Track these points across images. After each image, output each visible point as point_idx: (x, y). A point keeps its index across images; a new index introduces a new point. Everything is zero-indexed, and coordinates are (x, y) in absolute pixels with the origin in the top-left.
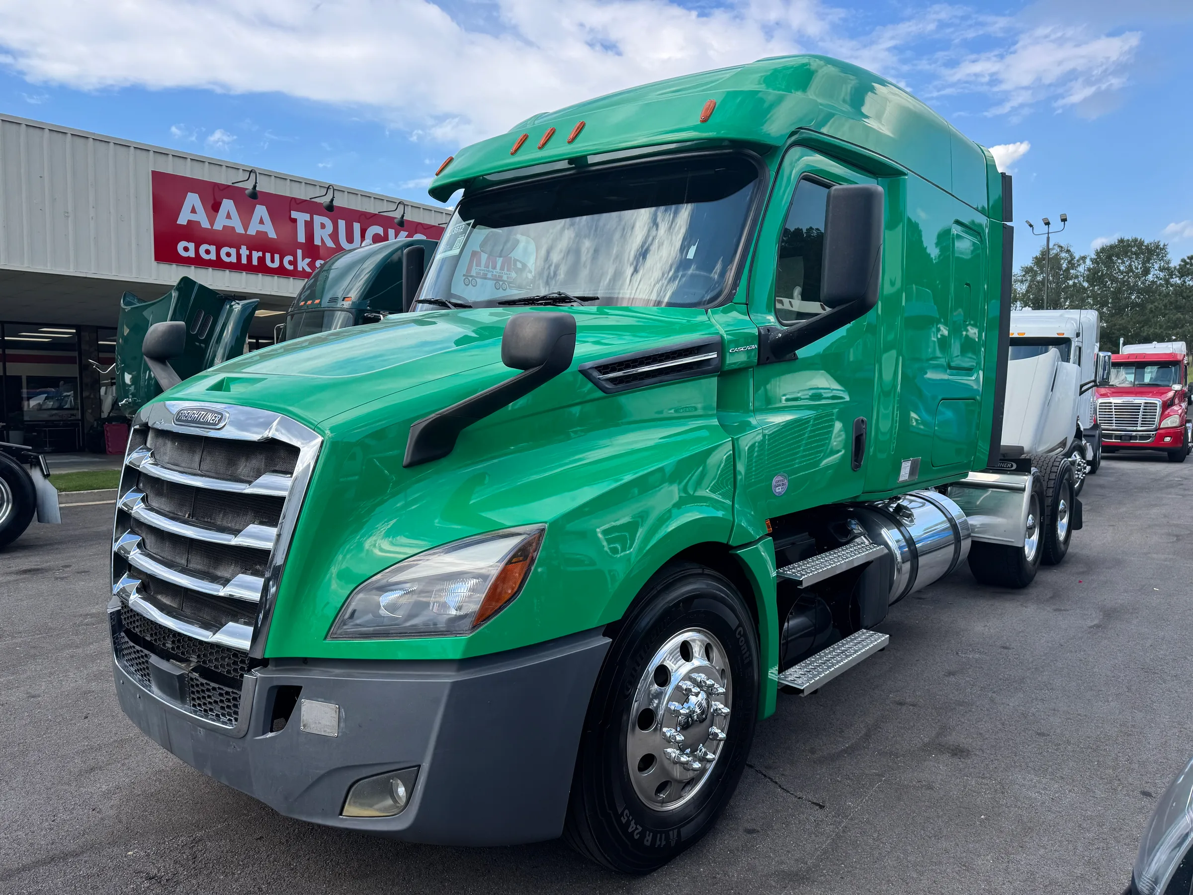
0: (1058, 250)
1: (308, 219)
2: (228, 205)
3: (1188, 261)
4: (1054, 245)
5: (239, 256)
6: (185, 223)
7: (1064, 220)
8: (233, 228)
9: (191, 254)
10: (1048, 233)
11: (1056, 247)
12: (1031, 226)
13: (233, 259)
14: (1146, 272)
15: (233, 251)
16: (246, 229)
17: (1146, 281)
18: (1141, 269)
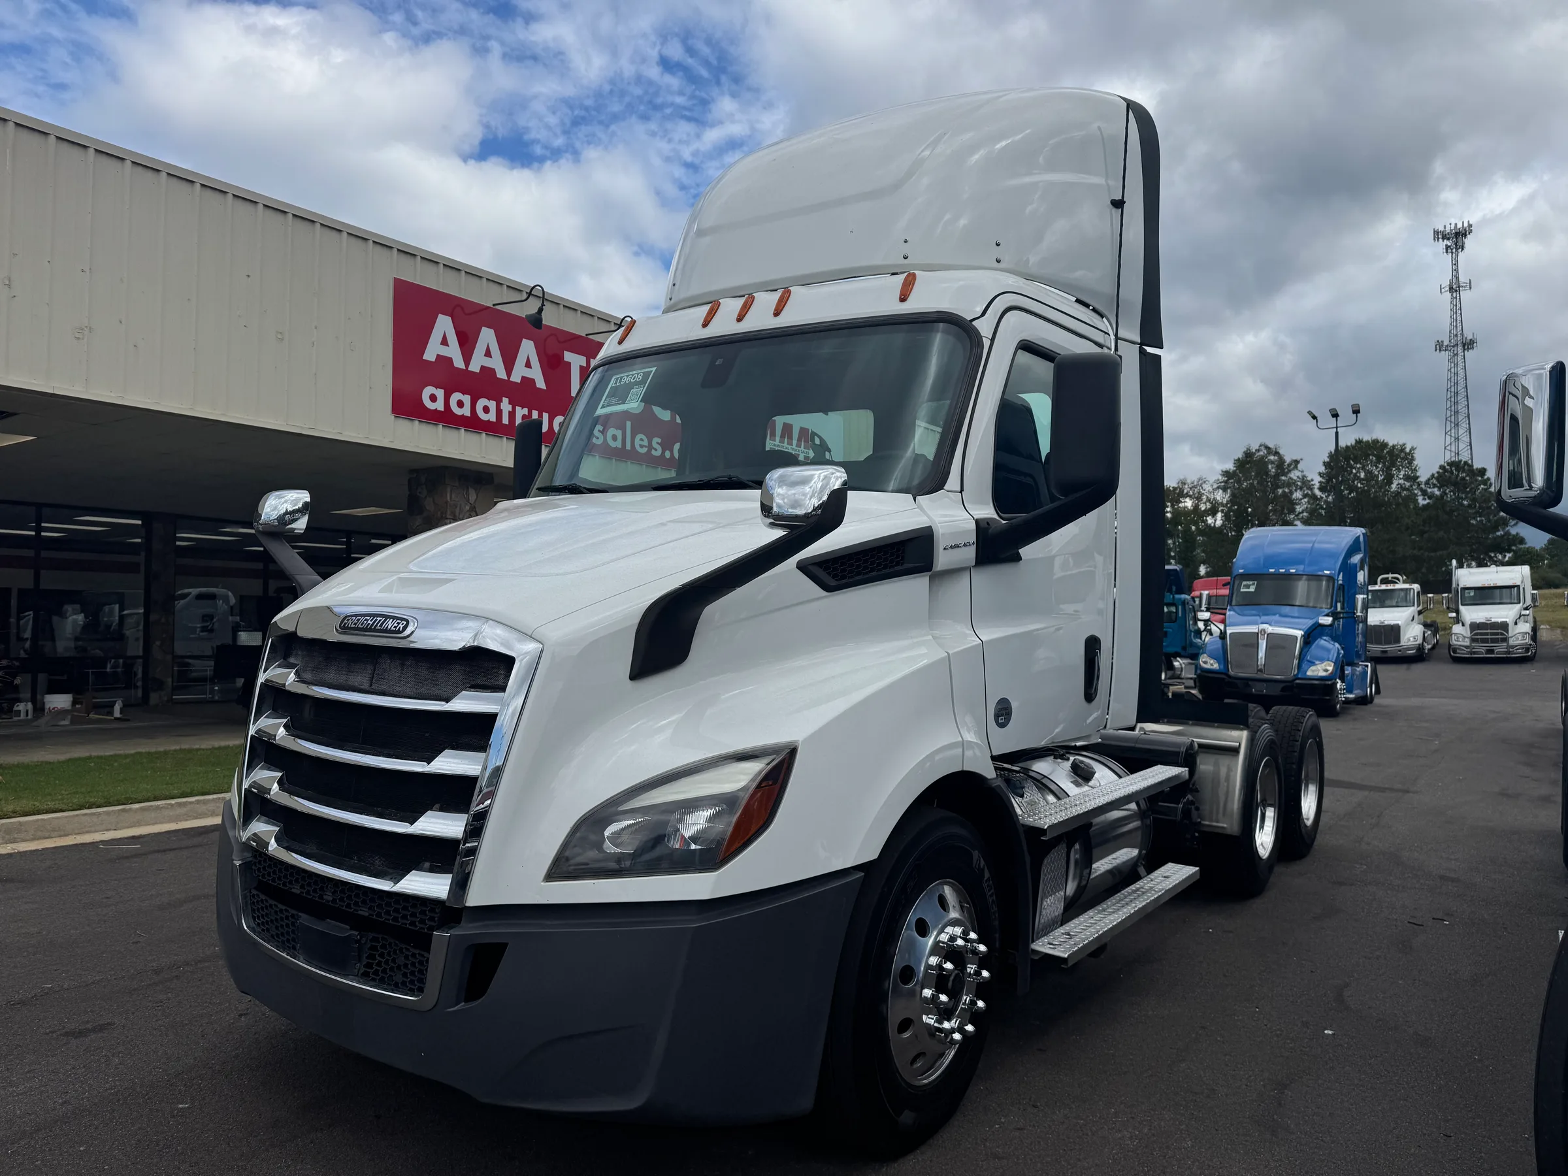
1: (584, 364)
2: (487, 337)
3: (1448, 467)
5: (499, 412)
6: (433, 360)
7: (1356, 412)
8: (493, 370)
9: (439, 406)
10: (1337, 428)
12: (1314, 417)
13: (492, 417)
14: (1389, 479)
15: (492, 405)
16: (509, 373)
17: (1388, 491)
18: (1383, 477)
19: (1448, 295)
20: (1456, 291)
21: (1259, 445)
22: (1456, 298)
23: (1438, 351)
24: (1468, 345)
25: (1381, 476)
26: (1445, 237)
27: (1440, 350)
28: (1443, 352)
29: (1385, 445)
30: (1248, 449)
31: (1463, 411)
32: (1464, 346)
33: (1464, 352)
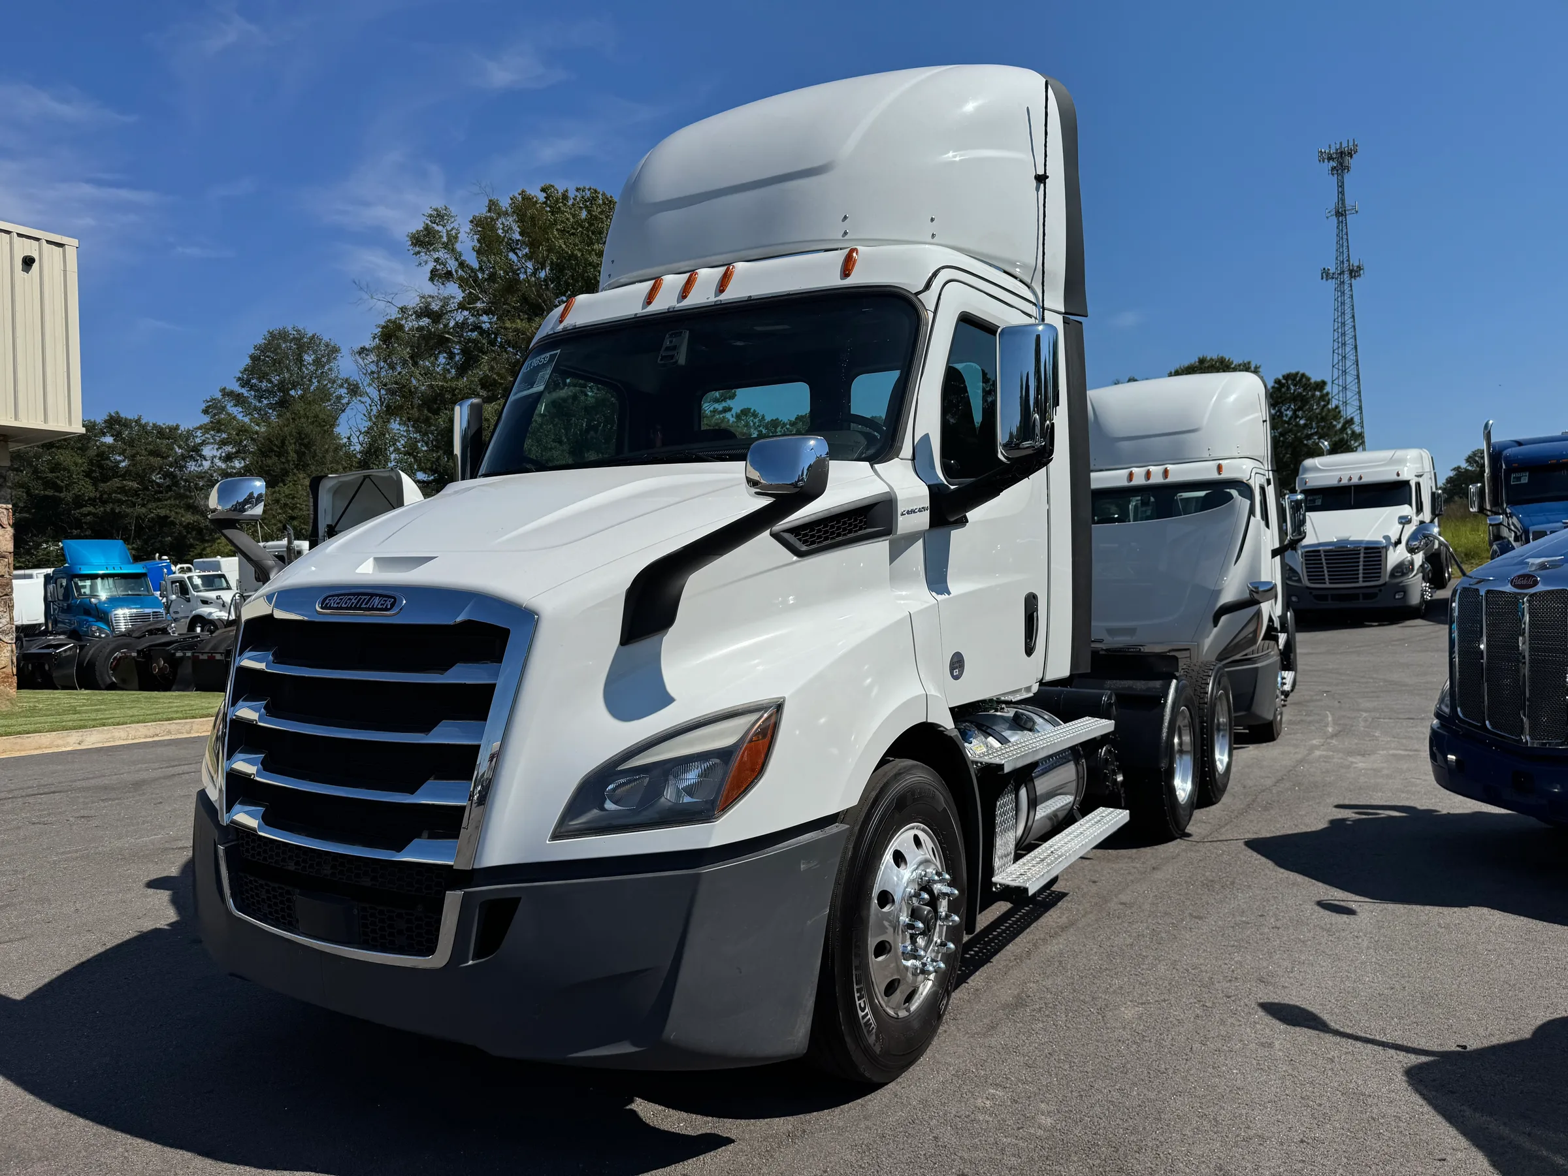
19: (1334, 219)
20: (1342, 215)
22: (1342, 222)
24: (1355, 272)
26: (1330, 158)
28: (1330, 280)
31: (1350, 341)
32: (1351, 274)
33: (1350, 279)
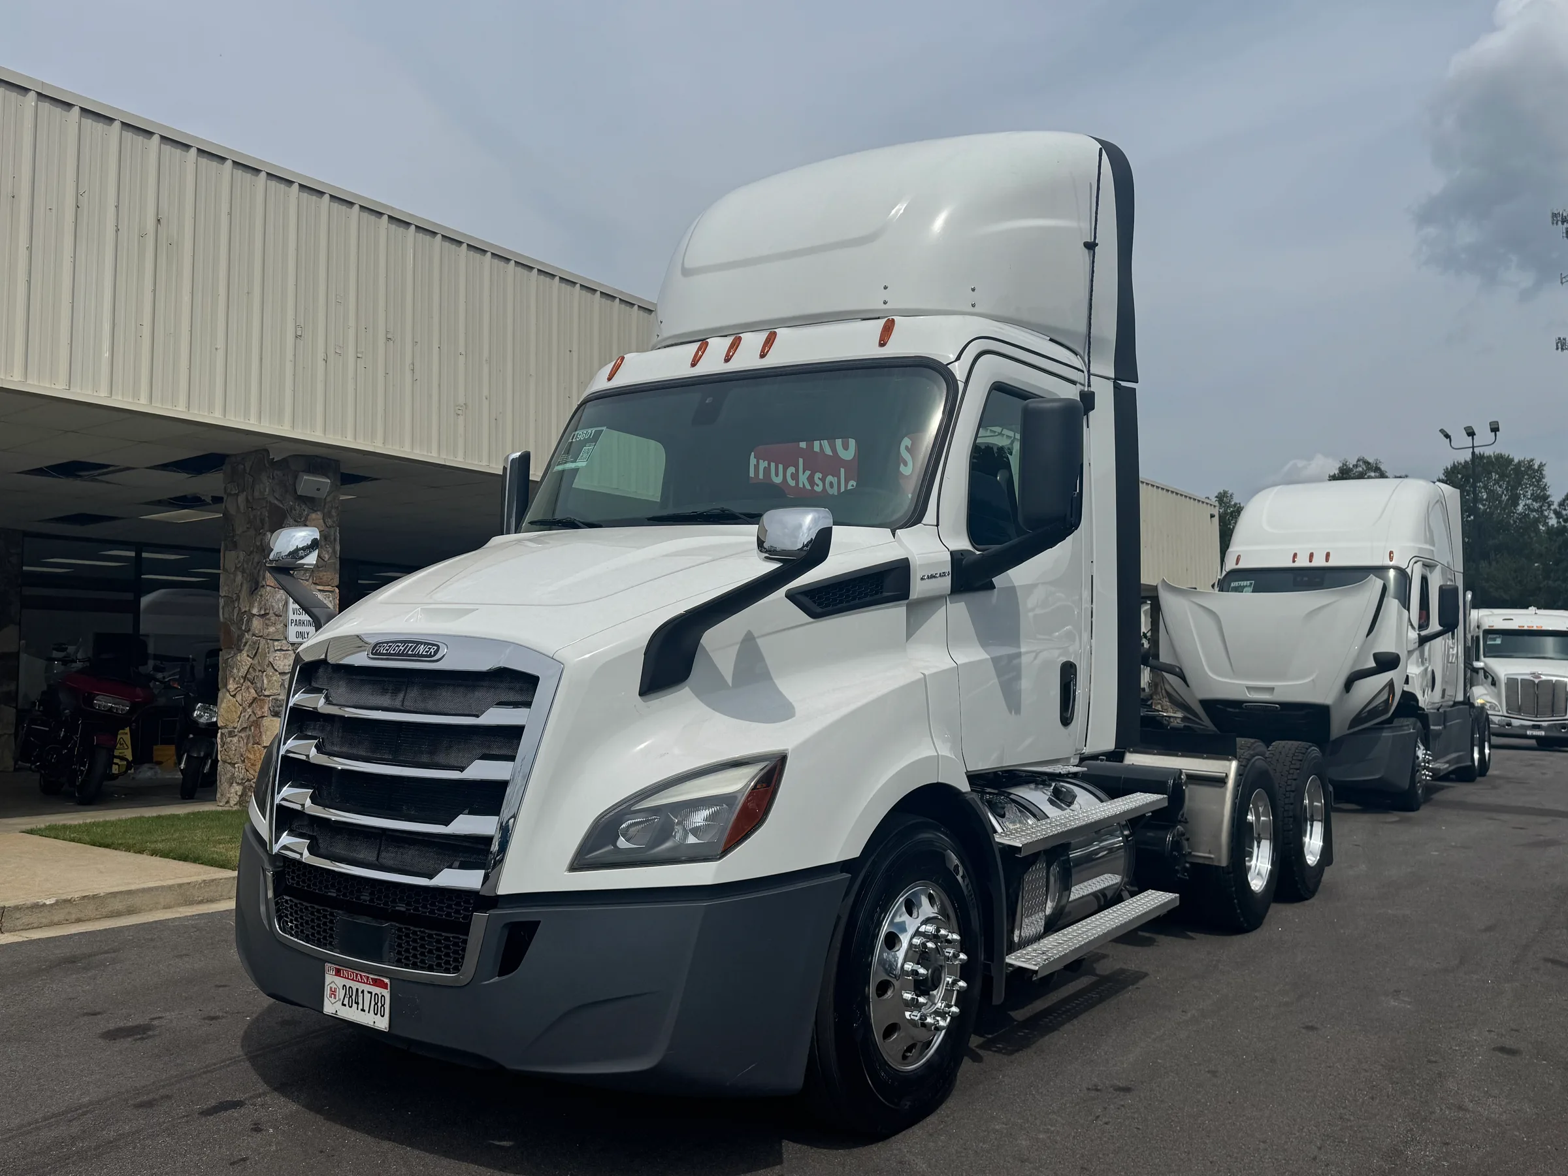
0: (1365, 469)
4: (1358, 460)
7: (1494, 429)
10: (1473, 447)
11: (1361, 463)
12: (1447, 436)
14: (1514, 500)
17: (1514, 513)
18: (1507, 497)
21: (1356, 460)
23: (1560, 349)
25: (1505, 496)
27: (1562, 349)
29: (1509, 461)
30: (1345, 465)
